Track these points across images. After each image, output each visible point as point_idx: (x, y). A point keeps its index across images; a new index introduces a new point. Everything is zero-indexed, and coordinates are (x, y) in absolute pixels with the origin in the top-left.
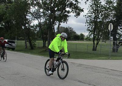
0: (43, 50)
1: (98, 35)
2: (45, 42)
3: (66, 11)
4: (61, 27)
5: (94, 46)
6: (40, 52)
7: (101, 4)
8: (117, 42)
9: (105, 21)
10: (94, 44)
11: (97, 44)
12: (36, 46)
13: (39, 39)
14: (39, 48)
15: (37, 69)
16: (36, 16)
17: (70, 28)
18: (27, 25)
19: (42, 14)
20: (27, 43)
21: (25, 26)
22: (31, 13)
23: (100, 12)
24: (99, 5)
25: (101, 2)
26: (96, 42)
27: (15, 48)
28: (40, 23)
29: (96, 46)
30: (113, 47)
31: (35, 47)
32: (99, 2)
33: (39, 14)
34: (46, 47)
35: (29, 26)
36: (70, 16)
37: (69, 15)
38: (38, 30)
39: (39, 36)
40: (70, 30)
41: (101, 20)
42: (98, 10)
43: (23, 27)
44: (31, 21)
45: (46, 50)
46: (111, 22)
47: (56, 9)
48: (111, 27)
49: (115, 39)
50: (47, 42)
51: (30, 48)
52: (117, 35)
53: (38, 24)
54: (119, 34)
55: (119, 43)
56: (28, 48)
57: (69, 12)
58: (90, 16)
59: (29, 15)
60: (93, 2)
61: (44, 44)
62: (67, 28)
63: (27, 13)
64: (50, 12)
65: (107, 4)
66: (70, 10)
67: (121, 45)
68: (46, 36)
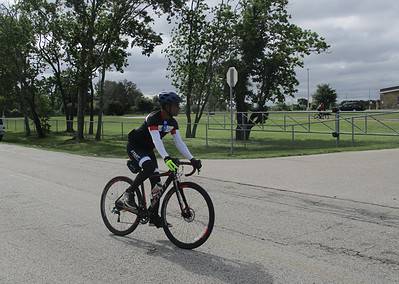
1: (199, 98)
2: (72, 119)
3: (119, 43)
4: (108, 82)
5: (189, 126)
7: (206, 19)
8: (247, 115)
9: (215, 62)
10: (189, 120)
11: (197, 120)
12: (50, 129)
14: (58, 133)
16: (48, 56)
17: (130, 84)
18: (28, 80)
19: (62, 51)
20: (31, 121)
21: (23, 80)
22: (36, 49)
23: (203, 42)
24: (199, 24)
25: (204, 17)
26: (193, 117)
27: (2, 136)
28: (57, 74)
29: (195, 126)
30: (238, 128)
31: (49, 131)
32: (201, 15)
34: (73, 130)
35: (33, 81)
36: (129, 54)
37: (127, 50)
38: (54, 91)
39: (57, 104)
40: (130, 89)
41: (205, 61)
42: (196, 37)
43: (19, 85)
44: (37, 70)
45: (74, 139)
46: (232, 63)
47: (94, 38)
48: (232, 77)
49: (242, 107)
50: (75, 119)
51: (37, 134)
52: (246, 97)
53: (52, 75)
54: (250, 93)
55: (253, 117)
56: (31, 134)
57: (125, 44)
58: (177, 52)
59: (32, 54)
60: (185, 16)
61: (70, 125)
62: (121, 83)
63: (28, 51)
64: (80, 45)
65: (219, 19)
66: (131, 40)
67: (257, 122)
68: (73, 105)
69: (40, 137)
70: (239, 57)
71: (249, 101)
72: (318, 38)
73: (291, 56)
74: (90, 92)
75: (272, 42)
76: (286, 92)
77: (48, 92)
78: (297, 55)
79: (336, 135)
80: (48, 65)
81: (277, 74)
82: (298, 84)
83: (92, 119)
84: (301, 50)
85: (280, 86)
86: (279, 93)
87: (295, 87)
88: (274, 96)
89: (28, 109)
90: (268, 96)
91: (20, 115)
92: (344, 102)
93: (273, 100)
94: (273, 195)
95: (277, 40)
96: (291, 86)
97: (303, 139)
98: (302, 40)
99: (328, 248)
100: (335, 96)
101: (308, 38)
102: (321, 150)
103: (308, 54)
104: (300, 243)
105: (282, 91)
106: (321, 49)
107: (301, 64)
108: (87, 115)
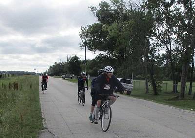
0: (173, 96)
2: (177, 83)
6: (169, 100)
12: (162, 89)
13: (167, 78)
14: (166, 93)
15: (166, 126)
16: (163, 39)
18: (149, 55)
20: (149, 83)
21: (146, 55)
22: (156, 34)
27: (130, 92)
28: (169, 51)
31: (161, 91)
33: (168, 36)
34: (177, 91)
35: (153, 56)
38: (165, 63)
39: (167, 73)
43: (143, 59)
44: (156, 48)
45: (178, 97)
50: (179, 84)
51: (153, 92)
53: (165, 53)
56: (149, 92)
59: (153, 38)
61: (175, 87)
63: (150, 36)
68: (179, 74)
69: (155, 94)
74: (191, 65)
77: (162, 64)
80: (164, 46)
83: (191, 84)
89: (148, 75)
91: (143, 79)
108: (188, 81)
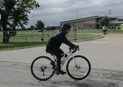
8: (7, 32)
30: (4, 38)
52: (7, 25)
54: (9, 24)
55: (10, 33)
67: (12, 35)
70: (4, 8)
71: (8, 27)
72: (36, 3)
73: (25, 9)
75: (17, 3)
76: (24, 23)
78: (28, 8)
79: (42, 40)
81: (20, 16)
82: (28, 20)
84: (29, 7)
85: (21, 21)
86: (21, 24)
87: (27, 21)
88: (19, 25)
90: (16, 25)
92: (47, 27)
93: (18, 26)
94: (14, 65)
95: (19, 2)
96: (26, 21)
97: (31, 42)
98: (30, 3)
99: (32, 84)
100: (43, 25)
101: (32, 2)
102: (36, 46)
103: (32, 9)
104: (22, 83)
105: (22, 23)
106: (37, 7)
107: (29, 13)
